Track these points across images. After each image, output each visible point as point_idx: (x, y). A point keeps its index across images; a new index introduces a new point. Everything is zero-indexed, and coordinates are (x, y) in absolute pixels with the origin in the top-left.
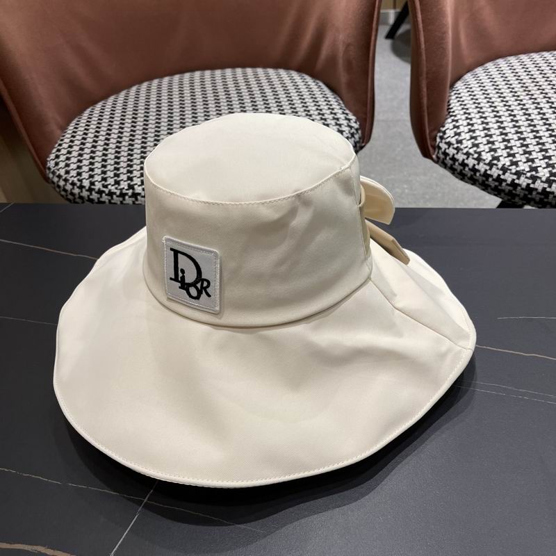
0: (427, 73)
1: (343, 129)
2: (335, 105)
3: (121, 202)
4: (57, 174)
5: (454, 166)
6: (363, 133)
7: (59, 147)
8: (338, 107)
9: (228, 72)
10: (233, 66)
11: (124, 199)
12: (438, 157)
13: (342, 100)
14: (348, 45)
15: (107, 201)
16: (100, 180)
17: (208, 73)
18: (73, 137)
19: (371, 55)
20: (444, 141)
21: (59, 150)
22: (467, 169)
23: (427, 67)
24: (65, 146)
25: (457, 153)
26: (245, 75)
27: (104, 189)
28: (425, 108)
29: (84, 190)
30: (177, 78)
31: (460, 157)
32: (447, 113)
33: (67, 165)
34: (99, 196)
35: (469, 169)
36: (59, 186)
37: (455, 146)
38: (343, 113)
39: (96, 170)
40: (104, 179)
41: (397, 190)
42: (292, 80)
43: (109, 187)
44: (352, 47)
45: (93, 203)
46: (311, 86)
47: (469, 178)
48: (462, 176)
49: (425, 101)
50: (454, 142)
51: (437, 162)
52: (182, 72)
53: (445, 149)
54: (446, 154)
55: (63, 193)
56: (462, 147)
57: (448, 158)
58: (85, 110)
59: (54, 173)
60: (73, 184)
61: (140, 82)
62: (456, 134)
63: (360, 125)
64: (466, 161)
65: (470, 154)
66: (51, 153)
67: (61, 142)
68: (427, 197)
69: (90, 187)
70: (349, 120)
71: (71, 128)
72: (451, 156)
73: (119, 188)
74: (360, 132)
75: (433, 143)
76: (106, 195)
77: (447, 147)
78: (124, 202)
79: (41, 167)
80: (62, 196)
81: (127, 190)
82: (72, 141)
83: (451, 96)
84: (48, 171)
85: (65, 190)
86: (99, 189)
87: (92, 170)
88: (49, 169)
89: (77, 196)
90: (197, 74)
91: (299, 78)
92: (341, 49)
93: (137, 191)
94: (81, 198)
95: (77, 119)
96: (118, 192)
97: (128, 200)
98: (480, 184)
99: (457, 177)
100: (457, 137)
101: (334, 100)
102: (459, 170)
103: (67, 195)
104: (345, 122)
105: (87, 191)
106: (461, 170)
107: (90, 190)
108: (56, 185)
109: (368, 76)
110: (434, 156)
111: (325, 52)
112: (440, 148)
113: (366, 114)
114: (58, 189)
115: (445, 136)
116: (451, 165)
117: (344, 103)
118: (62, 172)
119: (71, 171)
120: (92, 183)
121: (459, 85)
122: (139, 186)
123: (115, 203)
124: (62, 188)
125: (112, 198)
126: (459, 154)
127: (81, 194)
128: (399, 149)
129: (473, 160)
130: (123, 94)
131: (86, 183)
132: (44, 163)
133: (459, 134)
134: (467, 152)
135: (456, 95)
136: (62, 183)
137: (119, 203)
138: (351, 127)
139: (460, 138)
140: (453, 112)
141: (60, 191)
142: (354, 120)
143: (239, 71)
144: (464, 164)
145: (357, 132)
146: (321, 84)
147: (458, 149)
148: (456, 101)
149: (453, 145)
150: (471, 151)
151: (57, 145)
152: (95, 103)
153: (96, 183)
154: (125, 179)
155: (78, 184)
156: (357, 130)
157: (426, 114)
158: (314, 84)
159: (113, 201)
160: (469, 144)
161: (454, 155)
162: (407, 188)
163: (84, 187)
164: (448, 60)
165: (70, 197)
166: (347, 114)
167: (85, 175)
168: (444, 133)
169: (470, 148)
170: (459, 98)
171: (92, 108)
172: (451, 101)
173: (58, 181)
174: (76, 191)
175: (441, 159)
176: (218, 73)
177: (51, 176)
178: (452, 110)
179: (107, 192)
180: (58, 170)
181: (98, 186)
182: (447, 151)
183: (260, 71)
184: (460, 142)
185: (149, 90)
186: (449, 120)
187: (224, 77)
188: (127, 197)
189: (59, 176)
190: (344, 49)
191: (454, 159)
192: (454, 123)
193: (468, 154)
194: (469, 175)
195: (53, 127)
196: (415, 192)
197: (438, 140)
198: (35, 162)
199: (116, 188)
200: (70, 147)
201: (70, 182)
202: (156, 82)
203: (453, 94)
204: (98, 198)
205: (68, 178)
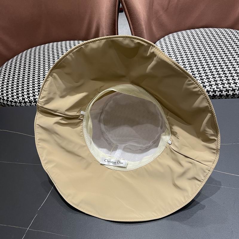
3: (20, 105)
9: (64, 43)
11: (21, 104)
15: (14, 105)
16: (11, 96)
17: (55, 44)
27: (13, 100)
29: (5, 101)
30: (42, 47)
34: (11, 103)
39: (9, 92)
40: (13, 96)
43: (15, 99)
45: (9, 106)
73: (19, 100)
76: (14, 103)
78: (21, 105)
81: (22, 100)
86: (11, 100)
87: (7, 92)
89: (2, 103)
90: (51, 44)
93: (26, 101)
94: (4, 104)
96: (18, 101)
97: (23, 105)
107: (7, 101)
120: (8, 98)
122: (27, 98)
123: (17, 106)
125: (16, 104)
127: (4, 102)
131: (5, 98)
137: (19, 106)
143: (68, 42)
153: (9, 98)
154: (21, 96)
155: (2, 98)
159: (17, 105)
167: (5, 95)
171: (7, 61)
174: (2, 101)
176: (59, 44)
179: (14, 102)
181: (10, 99)
188: (22, 103)
199: (18, 100)
204: (11, 104)
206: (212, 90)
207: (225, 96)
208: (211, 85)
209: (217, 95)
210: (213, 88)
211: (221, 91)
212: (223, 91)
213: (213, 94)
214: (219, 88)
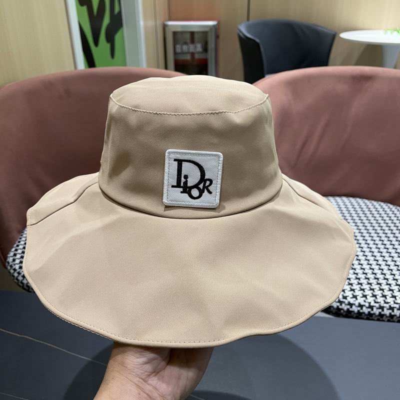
4: (14, 268)
7: (17, 248)
21: (16, 250)
33: (21, 262)
36: (14, 276)
55: (16, 281)
59: (11, 266)
66: (11, 251)
67: (19, 244)
79: (3, 260)
84: (7, 264)
85: (17, 279)
103: (18, 283)
108: (12, 274)
114: (12, 278)
118: (17, 267)
132: (6, 258)
136: (16, 275)
141: (14, 279)
177: (9, 268)
180: (15, 265)
189: (15, 270)
201: (22, 275)
205: (21, 272)
206: (367, 305)
207: (387, 317)
208: (365, 296)
209: (374, 314)
210: (369, 301)
211: (382, 308)
212: (385, 309)
213: (369, 312)
214: (378, 303)
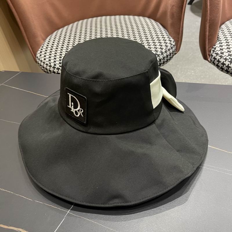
0: (209, 20)
1: (168, 45)
2: (165, 34)
4: (40, 60)
5: (218, 65)
6: (177, 47)
7: (42, 48)
8: (166, 35)
9: (117, 17)
10: (120, 15)
12: (211, 60)
13: (168, 31)
14: (173, 6)
16: (58, 63)
17: (108, 17)
18: (48, 43)
19: (183, 11)
20: (214, 52)
21: (42, 49)
22: (225, 66)
23: (210, 17)
24: (45, 47)
25: (221, 59)
26: (125, 19)
27: (60, 67)
28: (207, 37)
30: (94, 19)
31: (222, 60)
32: (217, 39)
33: (45, 56)
34: (58, 70)
35: (226, 66)
36: (41, 65)
37: (220, 55)
38: (168, 38)
39: (57, 59)
41: (189, 73)
42: (146, 21)
44: (175, 7)
45: (55, 73)
46: (154, 25)
47: (225, 71)
48: (222, 69)
49: (207, 33)
50: (220, 53)
51: (210, 62)
52: (97, 16)
53: (215, 56)
54: (215, 59)
55: (43, 68)
56: (223, 56)
57: (216, 61)
58: (54, 32)
59: (39, 59)
60: (47, 65)
61: (79, 20)
62: (221, 49)
63: (175, 43)
64: (225, 63)
65: (227, 59)
66: (38, 50)
67: (43, 46)
68: (202, 77)
69: (54, 67)
70: (171, 41)
71: (48, 40)
72: (217, 60)
74: (175, 46)
75: (209, 53)
77: (216, 55)
79: (34, 56)
80: (42, 69)
82: (48, 46)
83: (219, 31)
84: (37, 58)
85: (43, 67)
86: (58, 68)
87: (55, 59)
88: (37, 57)
89: (48, 70)
90: (104, 17)
91: (149, 21)
92: (169, 7)
94: (50, 71)
95: (50, 36)
98: (230, 73)
99: (219, 70)
100: (221, 51)
101: (164, 31)
102: (221, 67)
104: (169, 42)
105: (53, 68)
106: (222, 67)
107: (54, 68)
108: (40, 65)
109: (181, 20)
110: (209, 60)
111: (161, 9)
112: (212, 56)
113: (179, 38)
114: (40, 66)
115: (216, 50)
116: (217, 64)
117: (169, 33)
118: (43, 59)
119: (46, 59)
120: (55, 65)
121: (223, 26)
124: (42, 66)
126: (222, 59)
127: (50, 69)
128: (191, 55)
129: (228, 62)
130: (71, 25)
131: (52, 65)
133: (222, 50)
134: (226, 58)
135: (222, 31)
136: (42, 64)
138: (171, 44)
139: (223, 52)
140: (220, 39)
141: (41, 67)
142: (173, 41)
143: (122, 17)
144: (223, 64)
145: (174, 47)
146: (159, 24)
147: (221, 57)
148: (221, 34)
149: (219, 54)
150: (228, 58)
151: (41, 47)
152: (59, 29)
153: (57, 65)
155: (49, 65)
156: (174, 46)
157: (207, 40)
158: (155, 24)
160: (227, 54)
161: (219, 59)
162: (193, 72)
163: (51, 66)
164: (220, 14)
165: (45, 70)
166: (170, 38)
167: (52, 61)
168: (215, 49)
169: (227, 56)
170: (223, 32)
171: (57, 31)
172: (219, 34)
173: (41, 63)
174: (48, 68)
175: (213, 61)
176: (113, 17)
177: (38, 60)
178: (219, 38)
180: (41, 58)
182: (216, 57)
183: (131, 17)
184: (222, 53)
185: (82, 24)
186: (218, 43)
187: (115, 19)
189: (41, 61)
190: (171, 8)
191: (219, 61)
192: (220, 44)
193: (226, 59)
194: (225, 69)
195: (40, 39)
196: (197, 74)
197: (212, 52)
198: (32, 54)
200: (47, 48)
201: (46, 63)
202: (85, 20)
203: (220, 30)
204: (57, 72)
205: (45, 62)
